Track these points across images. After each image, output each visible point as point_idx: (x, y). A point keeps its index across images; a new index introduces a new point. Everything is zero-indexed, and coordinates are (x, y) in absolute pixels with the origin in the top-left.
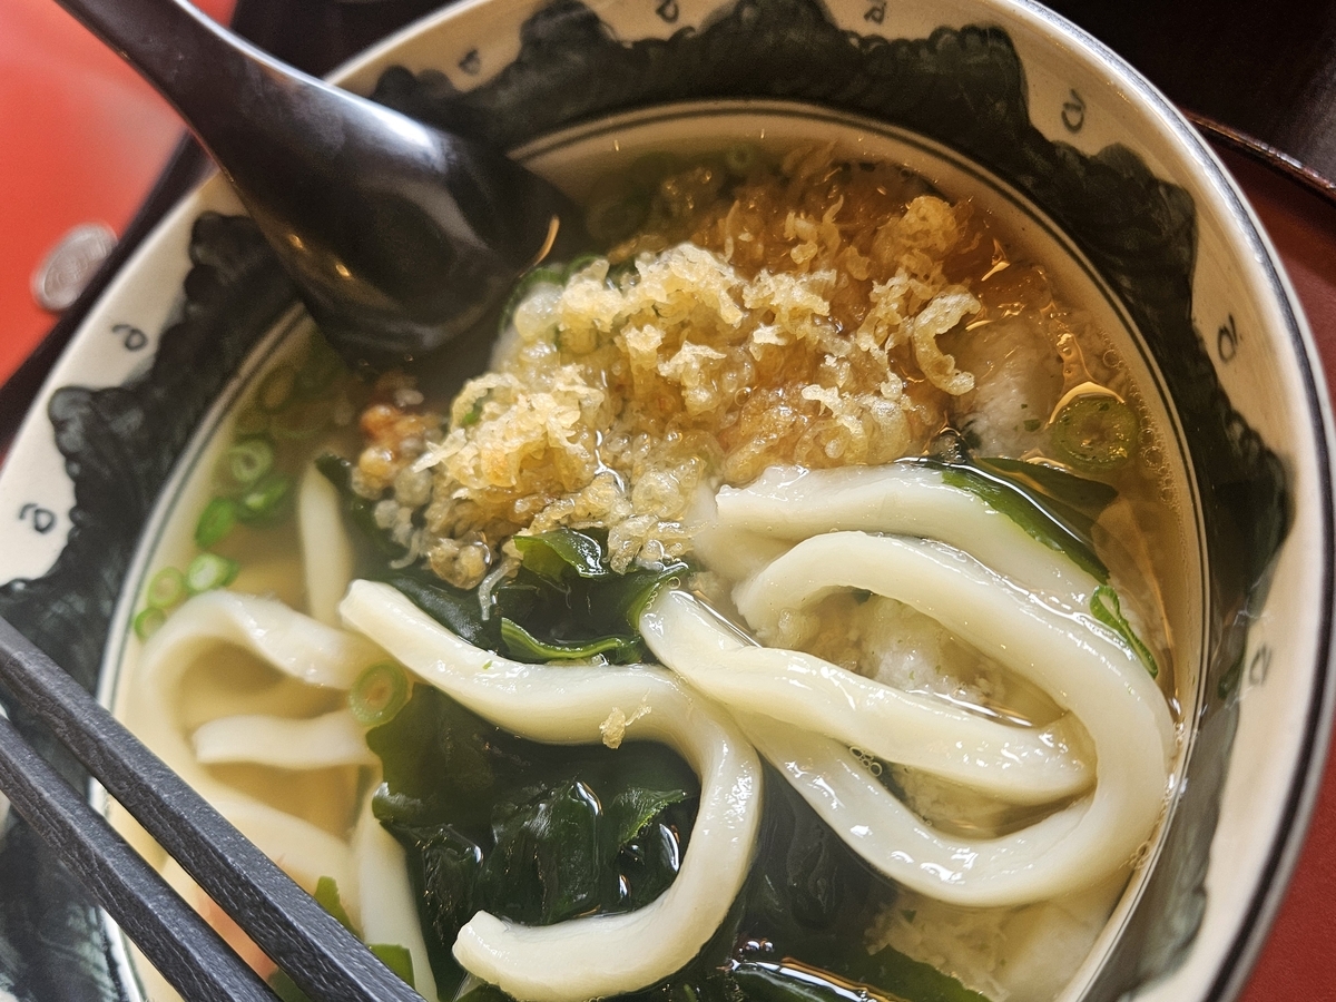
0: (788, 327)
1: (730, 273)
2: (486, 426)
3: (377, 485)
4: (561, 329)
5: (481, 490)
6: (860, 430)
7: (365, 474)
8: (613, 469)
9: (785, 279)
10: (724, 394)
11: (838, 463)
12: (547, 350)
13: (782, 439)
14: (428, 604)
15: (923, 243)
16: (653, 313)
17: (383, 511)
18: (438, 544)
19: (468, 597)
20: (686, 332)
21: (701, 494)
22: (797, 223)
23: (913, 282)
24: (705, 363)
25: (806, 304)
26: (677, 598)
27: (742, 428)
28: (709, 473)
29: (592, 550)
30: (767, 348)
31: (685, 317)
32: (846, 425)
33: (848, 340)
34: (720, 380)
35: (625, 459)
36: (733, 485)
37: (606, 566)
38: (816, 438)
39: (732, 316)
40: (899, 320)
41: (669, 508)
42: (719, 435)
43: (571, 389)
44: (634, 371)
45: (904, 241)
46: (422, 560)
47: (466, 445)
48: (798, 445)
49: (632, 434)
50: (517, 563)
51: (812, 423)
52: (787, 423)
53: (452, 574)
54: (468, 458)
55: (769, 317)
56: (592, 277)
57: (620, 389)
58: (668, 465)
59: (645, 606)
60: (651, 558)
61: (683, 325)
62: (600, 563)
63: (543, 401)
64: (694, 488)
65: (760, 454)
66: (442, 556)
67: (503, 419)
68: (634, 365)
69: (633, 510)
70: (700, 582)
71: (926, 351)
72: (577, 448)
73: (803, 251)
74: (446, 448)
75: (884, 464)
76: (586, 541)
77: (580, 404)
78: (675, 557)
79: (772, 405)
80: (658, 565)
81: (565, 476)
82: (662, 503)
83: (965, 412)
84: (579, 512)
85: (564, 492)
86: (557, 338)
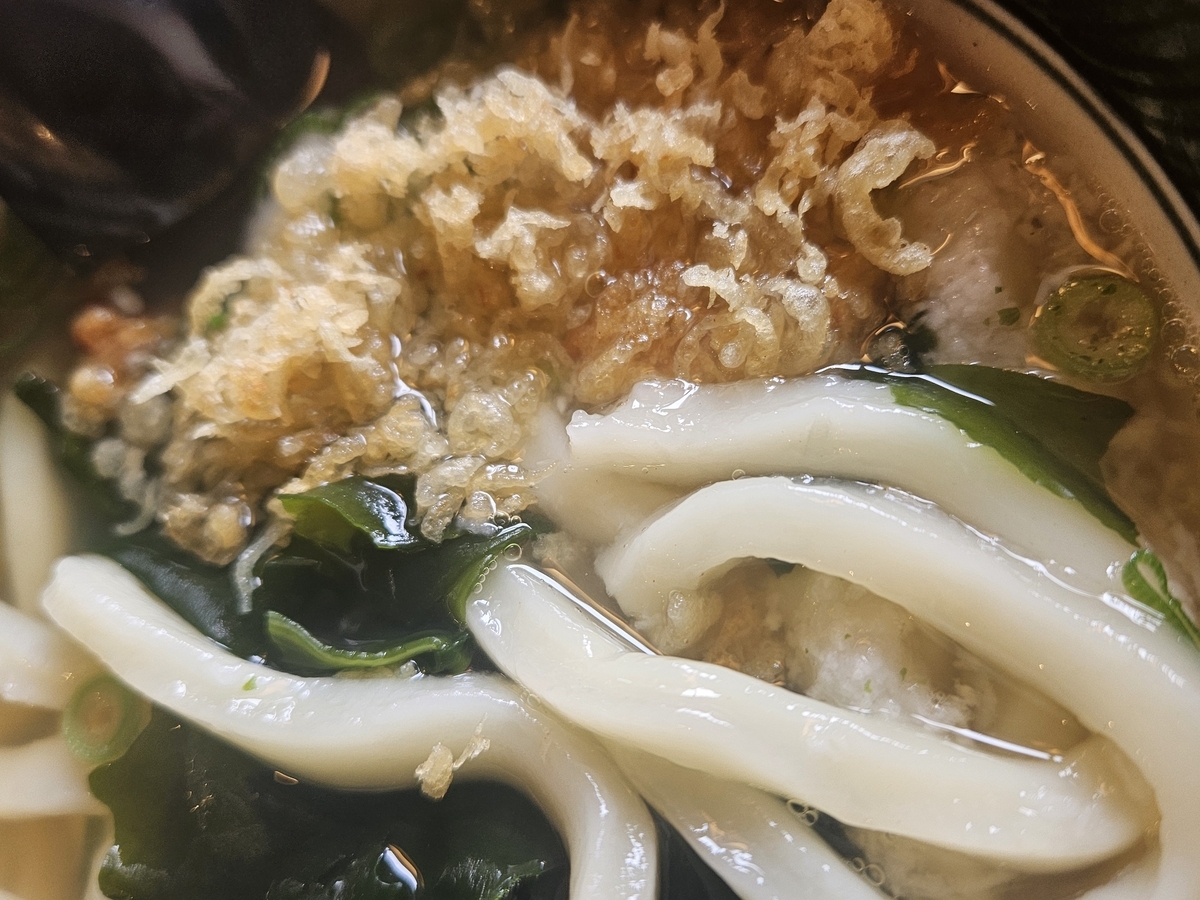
0: (657, 183)
1: (570, 111)
2: (237, 333)
3: (96, 417)
4: (339, 194)
5: (235, 425)
6: (770, 328)
7: (79, 403)
8: (419, 388)
9: (650, 117)
10: (569, 280)
11: (738, 375)
12: (321, 227)
13: (656, 343)
14: (166, 588)
15: (843, 61)
16: (465, 170)
17: (104, 454)
18: (176, 503)
19: (219, 576)
20: (511, 194)
21: (544, 422)
22: (660, 39)
23: (834, 116)
24: (542, 235)
25: (681, 151)
26: (517, 574)
27: (599, 328)
28: (555, 391)
29: (393, 508)
30: (630, 215)
31: (511, 175)
32: (749, 321)
33: (744, 200)
34: (562, 260)
35: (435, 374)
36: (590, 408)
37: (413, 530)
38: (705, 339)
39: (578, 169)
40: (817, 169)
41: (501, 444)
42: (565, 337)
43: (352, 278)
44: (442, 251)
45: (815, 59)
46: (155, 524)
47: (209, 361)
48: (679, 351)
49: (443, 340)
50: (288, 527)
51: (697, 319)
52: (661, 319)
53: (199, 543)
54: (213, 380)
55: (630, 171)
56: (380, 120)
57: (423, 277)
58: (495, 382)
59: (472, 589)
60: (480, 516)
61: (506, 185)
62: (406, 527)
63: (315, 296)
64: (535, 414)
65: (625, 364)
66: (185, 520)
67: (258, 323)
68: (441, 243)
69: (449, 448)
70: (550, 547)
71: (857, 213)
72: (366, 362)
73: (672, 78)
74: (181, 367)
75: (802, 375)
76: (385, 495)
77: (368, 299)
78: (512, 514)
79: (639, 294)
80: (489, 528)
81: (352, 402)
82: (489, 436)
83: (913, 299)
84: (373, 453)
85: (350, 424)
86: (335, 210)
